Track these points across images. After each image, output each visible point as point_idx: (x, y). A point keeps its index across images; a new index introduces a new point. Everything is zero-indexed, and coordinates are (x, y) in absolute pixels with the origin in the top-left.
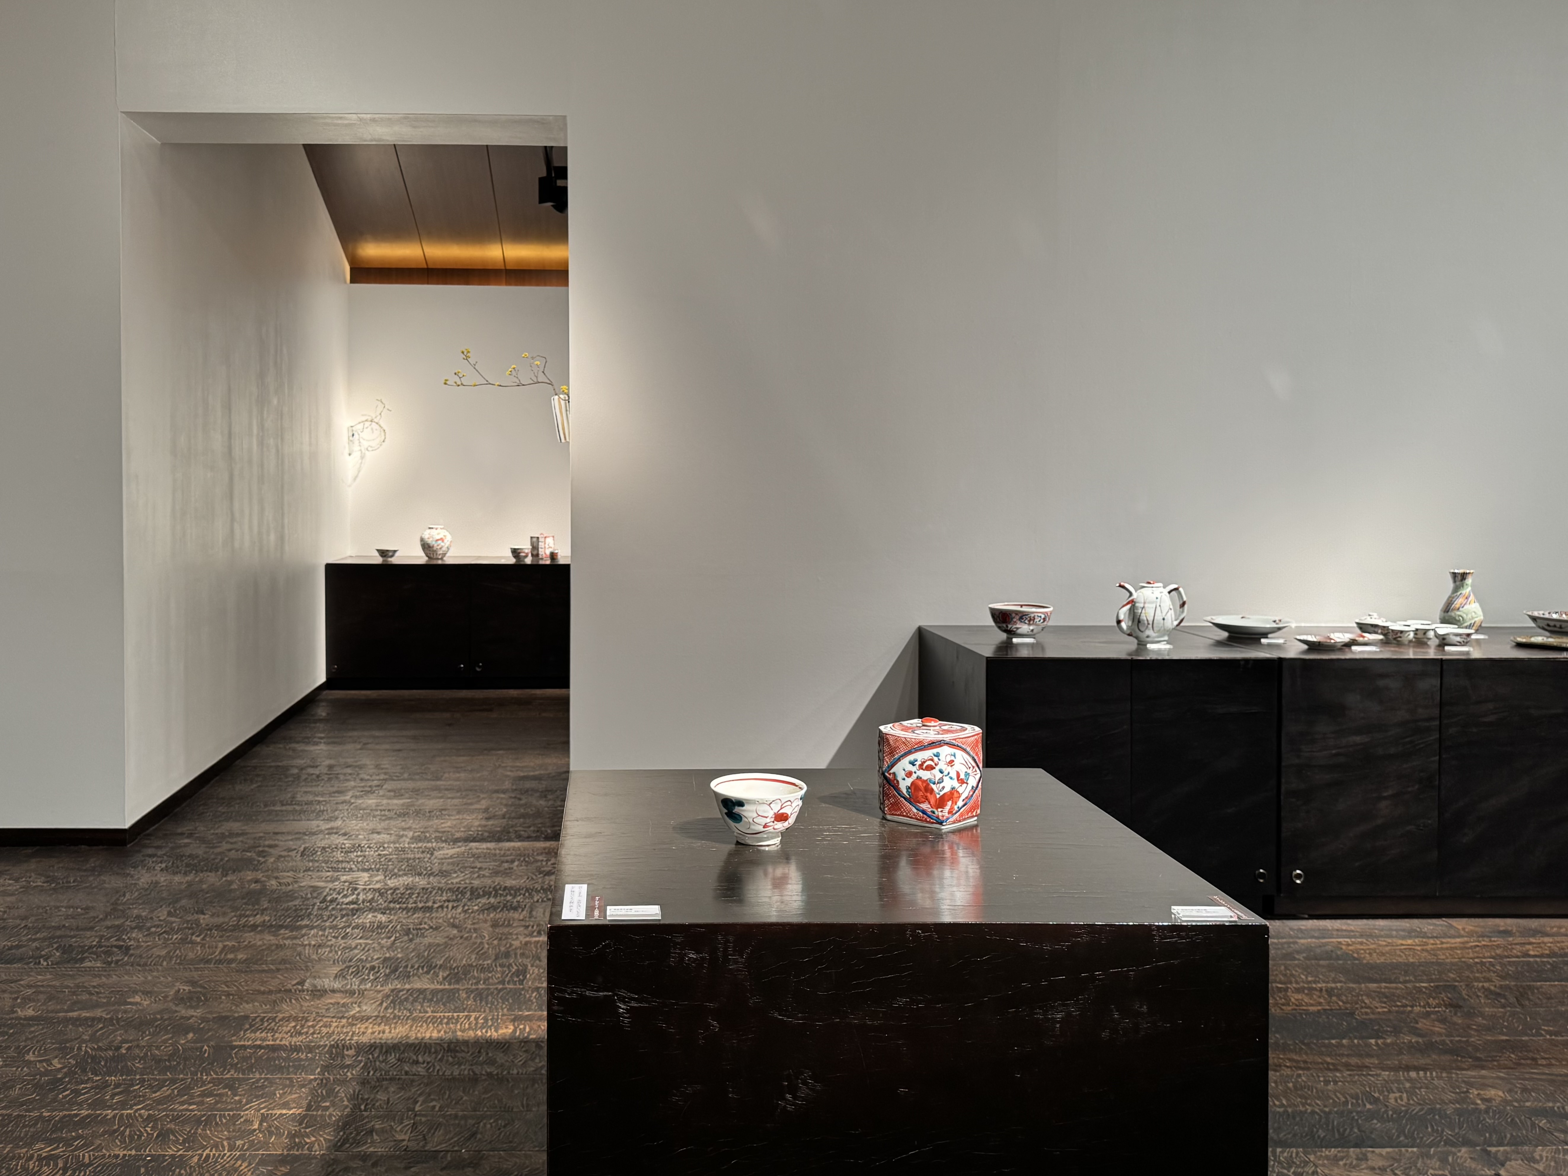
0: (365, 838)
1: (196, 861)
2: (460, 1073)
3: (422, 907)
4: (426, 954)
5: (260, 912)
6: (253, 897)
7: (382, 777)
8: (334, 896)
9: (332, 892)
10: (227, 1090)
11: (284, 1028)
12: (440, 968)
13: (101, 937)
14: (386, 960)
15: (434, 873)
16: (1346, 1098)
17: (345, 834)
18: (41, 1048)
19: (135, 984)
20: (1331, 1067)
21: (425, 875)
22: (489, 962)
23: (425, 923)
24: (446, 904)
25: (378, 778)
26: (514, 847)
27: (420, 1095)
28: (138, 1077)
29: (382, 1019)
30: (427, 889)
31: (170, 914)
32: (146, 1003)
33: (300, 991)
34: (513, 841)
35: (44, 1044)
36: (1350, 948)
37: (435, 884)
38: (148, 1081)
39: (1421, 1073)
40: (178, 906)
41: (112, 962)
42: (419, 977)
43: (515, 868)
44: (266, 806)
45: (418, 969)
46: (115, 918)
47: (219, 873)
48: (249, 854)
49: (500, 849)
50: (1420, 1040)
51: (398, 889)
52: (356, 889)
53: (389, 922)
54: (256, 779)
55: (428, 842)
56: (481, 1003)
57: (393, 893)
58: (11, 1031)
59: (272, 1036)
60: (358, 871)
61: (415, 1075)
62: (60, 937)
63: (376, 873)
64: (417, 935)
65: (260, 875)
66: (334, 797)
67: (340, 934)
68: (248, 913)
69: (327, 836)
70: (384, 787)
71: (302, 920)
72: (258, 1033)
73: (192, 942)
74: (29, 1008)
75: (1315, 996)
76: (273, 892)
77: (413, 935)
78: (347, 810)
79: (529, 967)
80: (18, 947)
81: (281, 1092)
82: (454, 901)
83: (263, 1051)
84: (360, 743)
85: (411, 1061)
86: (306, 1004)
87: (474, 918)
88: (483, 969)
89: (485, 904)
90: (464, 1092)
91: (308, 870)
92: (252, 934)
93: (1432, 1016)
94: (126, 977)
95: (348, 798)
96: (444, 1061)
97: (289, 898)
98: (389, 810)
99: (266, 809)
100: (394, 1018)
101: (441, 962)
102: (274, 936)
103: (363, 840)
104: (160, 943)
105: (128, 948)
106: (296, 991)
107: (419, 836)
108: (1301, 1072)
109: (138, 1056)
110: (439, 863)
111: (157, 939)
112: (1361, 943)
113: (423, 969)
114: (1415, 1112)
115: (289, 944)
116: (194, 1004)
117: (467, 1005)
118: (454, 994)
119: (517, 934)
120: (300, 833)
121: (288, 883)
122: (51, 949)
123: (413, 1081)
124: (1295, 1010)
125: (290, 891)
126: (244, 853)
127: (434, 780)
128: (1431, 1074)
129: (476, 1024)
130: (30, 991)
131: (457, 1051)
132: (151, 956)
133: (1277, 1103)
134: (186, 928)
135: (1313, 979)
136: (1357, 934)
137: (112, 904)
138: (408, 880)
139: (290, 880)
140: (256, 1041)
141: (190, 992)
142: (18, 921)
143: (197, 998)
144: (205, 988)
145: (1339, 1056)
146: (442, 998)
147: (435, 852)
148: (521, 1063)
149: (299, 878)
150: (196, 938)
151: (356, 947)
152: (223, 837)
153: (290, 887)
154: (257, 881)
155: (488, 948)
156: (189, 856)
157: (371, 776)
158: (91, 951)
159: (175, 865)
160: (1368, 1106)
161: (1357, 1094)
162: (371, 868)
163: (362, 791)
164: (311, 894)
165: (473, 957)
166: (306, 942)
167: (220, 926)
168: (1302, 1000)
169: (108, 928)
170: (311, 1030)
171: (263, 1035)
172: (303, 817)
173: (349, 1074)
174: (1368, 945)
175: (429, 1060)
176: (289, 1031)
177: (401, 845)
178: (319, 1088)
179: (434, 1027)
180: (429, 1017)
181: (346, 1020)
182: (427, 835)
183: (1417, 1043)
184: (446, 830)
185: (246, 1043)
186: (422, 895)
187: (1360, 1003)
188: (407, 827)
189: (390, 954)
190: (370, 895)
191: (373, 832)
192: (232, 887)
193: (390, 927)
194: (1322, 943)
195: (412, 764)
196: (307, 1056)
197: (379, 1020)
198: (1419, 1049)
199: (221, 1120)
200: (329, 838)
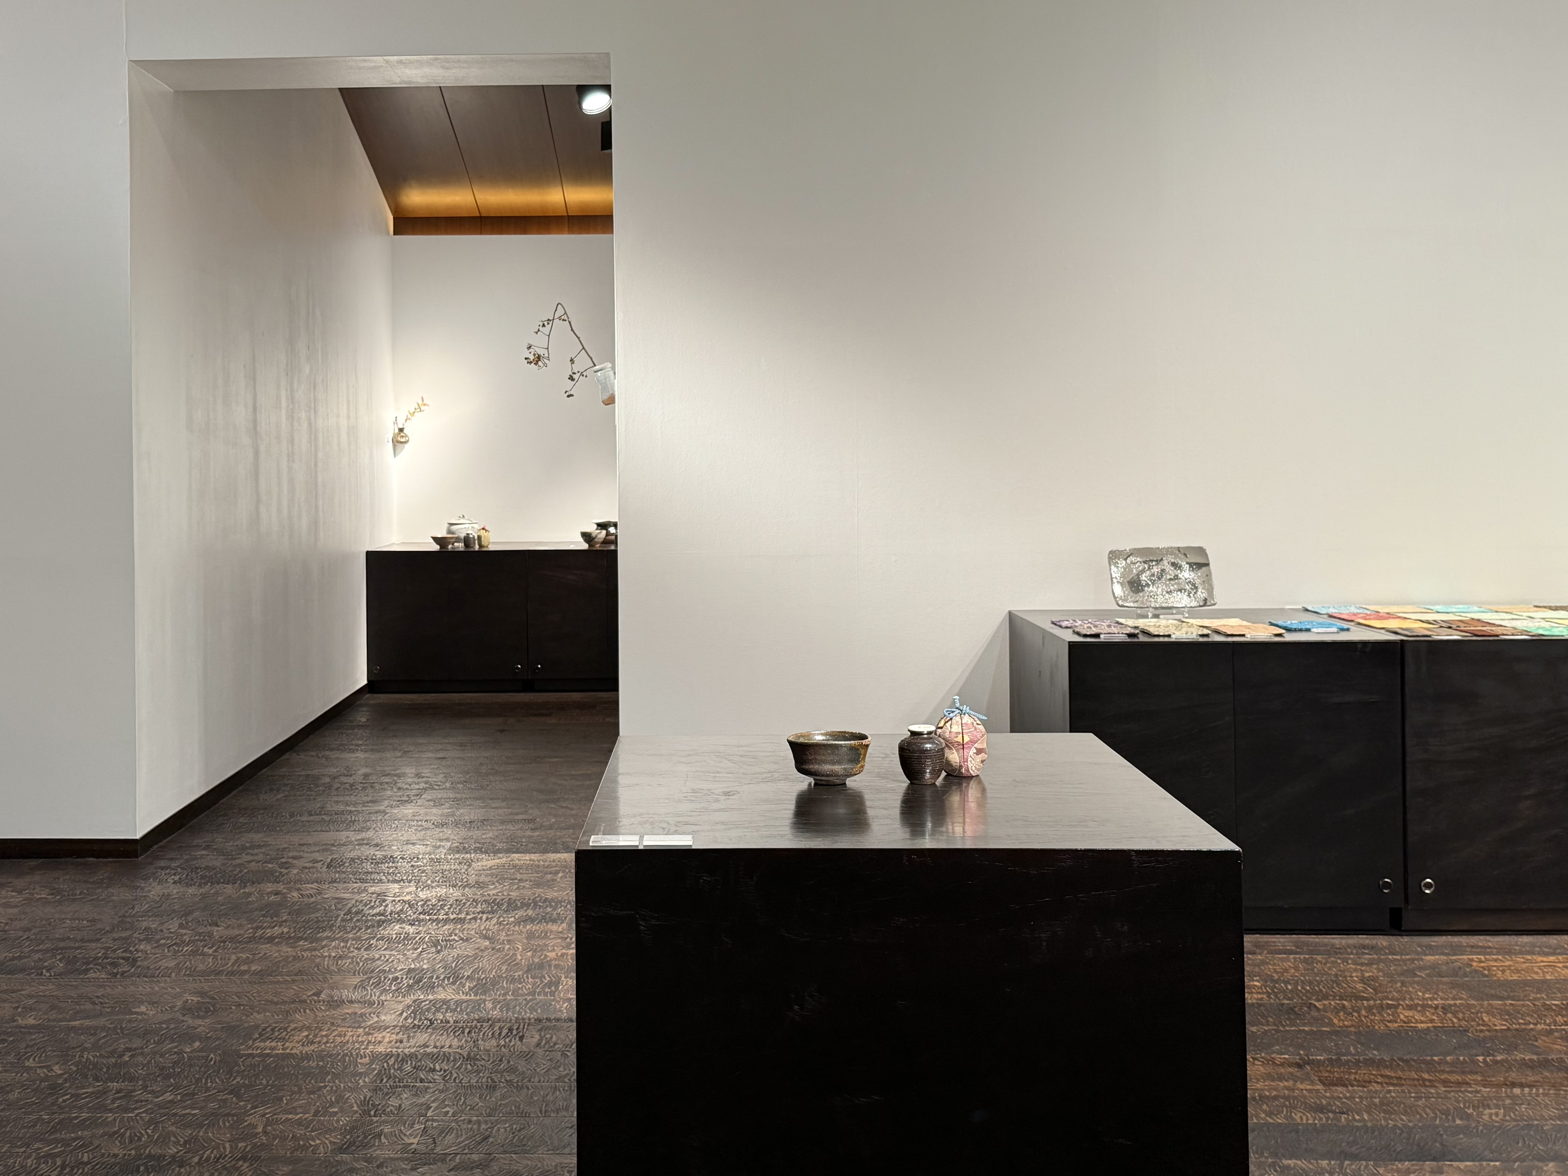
0: (398, 848)
1: (212, 873)
2: (478, 1080)
3: (454, 919)
4: (453, 965)
5: (278, 924)
6: (271, 910)
7: (422, 785)
8: (360, 907)
9: (357, 903)
10: (231, 1096)
11: (296, 1038)
12: (467, 979)
13: (107, 949)
14: (410, 971)
15: (470, 884)
16: (1435, 1114)
17: (377, 845)
18: (41, 1056)
19: (141, 995)
20: (1427, 1083)
21: (459, 887)
22: (520, 973)
23: (456, 935)
24: (479, 916)
25: (417, 787)
27: (433, 1102)
28: (140, 1083)
29: (401, 1029)
30: (461, 900)
31: (181, 926)
32: (151, 1013)
33: (315, 1002)
35: (45, 1051)
36: (1482, 965)
37: (469, 896)
38: (151, 1086)
39: (1527, 1090)
40: (190, 918)
41: (117, 973)
42: (444, 988)
43: (558, 880)
44: (292, 816)
45: (444, 979)
46: (122, 930)
47: (237, 885)
48: (270, 866)
49: (544, 861)
50: (1535, 1057)
51: (430, 900)
52: (384, 901)
53: (417, 933)
54: (283, 789)
55: (466, 853)
56: (507, 1013)
57: (424, 904)
58: (11, 1039)
59: (283, 1045)
60: (388, 882)
61: (431, 1082)
62: (62, 949)
63: (407, 884)
64: (446, 946)
65: (281, 887)
66: (368, 806)
67: (363, 946)
68: (265, 925)
69: (357, 847)
70: (423, 797)
71: (324, 931)
72: (268, 1042)
73: (203, 954)
74: (30, 1017)
75: (1428, 1014)
76: (294, 904)
77: (442, 947)
78: (381, 820)
79: (563, 979)
80: (20, 958)
81: (289, 1098)
82: (489, 912)
83: (272, 1059)
84: (400, 750)
85: (427, 1068)
86: (320, 1014)
87: (508, 930)
88: (513, 980)
89: (522, 915)
90: (480, 1098)
91: (334, 881)
92: (268, 945)
93: (1556, 1034)
94: (132, 987)
95: (382, 808)
96: (462, 1070)
97: (311, 910)
98: (426, 821)
99: (292, 820)
100: (414, 1027)
101: (469, 974)
102: (292, 947)
103: (397, 851)
104: (170, 954)
105: (135, 960)
106: (311, 1002)
107: (457, 847)
108: (1391, 1088)
109: (142, 1064)
110: (476, 875)
111: (166, 951)
112: (1496, 960)
113: (448, 980)
114: (1508, 1128)
115: (307, 956)
116: (202, 1014)
117: (492, 1015)
118: (479, 1005)
119: (553, 946)
120: (328, 844)
121: (311, 895)
122: (54, 960)
123: (428, 1088)
124: (1403, 1026)
125: (312, 903)
126: (265, 865)
127: (478, 789)
128: (1538, 1090)
129: (500, 1034)
130: (31, 1001)
131: (477, 1060)
132: (159, 968)
133: (1357, 1117)
134: (198, 940)
135: (1430, 996)
136: (1495, 950)
137: (120, 917)
138: (442, 891)
139: (311, 892)
140: (265, 1050)
141: (198, 1002)
142: (20, 933)
143: (206, 1008)
144: (214, 999)
145: (1439, 1072)
146: (466, 1008)
147: (473, 863)
148: (543, 1071)
149: (323, 889)
150: (208, 950)
151: (379, 959)
152: (243, 848)
153: (313, 900)
154: (277, 893)
155: (521, 960)
156: (205, 868)
157: (410, 785)
158: (96, 962)
159: (189, 877)
160: (1458, 1122)
161: (1448, 1110)
162: (402, 880)
163: (398, 801)
164: (335, 906)
165: (504, 968)
166: (327, 954)
167: (234, 938)
168: (1413, 1017)
169: (114, 940)
170: (325, 1040)
171: (274, 1044)
172: (332, 828)
173: (361, 1081)
174: (1503, 962)
175: (447, 1068)
176: (300, 1041)
177: (437, 856)
178: (329, 1095)
179: (455, 1036)
180: (451, 1027)
181: (362, 1030)
182: (467, 846)
183: (1531, 1060)
184: (488, 841)
185: (254, 1052)
186: (454, 906)
187: (1477, 1020)
188: (444, 837)
189: (415, 965)
190: (399, 907)
191: (408, 842)
192: (250, 899)
193: (417, 939)
194: (1451, 960)
195: (456, 773)
196: (318, 1065)
197: (397, 1029)
198: (1530, 1066)
199: (224, 1124)
200: (359, 849)
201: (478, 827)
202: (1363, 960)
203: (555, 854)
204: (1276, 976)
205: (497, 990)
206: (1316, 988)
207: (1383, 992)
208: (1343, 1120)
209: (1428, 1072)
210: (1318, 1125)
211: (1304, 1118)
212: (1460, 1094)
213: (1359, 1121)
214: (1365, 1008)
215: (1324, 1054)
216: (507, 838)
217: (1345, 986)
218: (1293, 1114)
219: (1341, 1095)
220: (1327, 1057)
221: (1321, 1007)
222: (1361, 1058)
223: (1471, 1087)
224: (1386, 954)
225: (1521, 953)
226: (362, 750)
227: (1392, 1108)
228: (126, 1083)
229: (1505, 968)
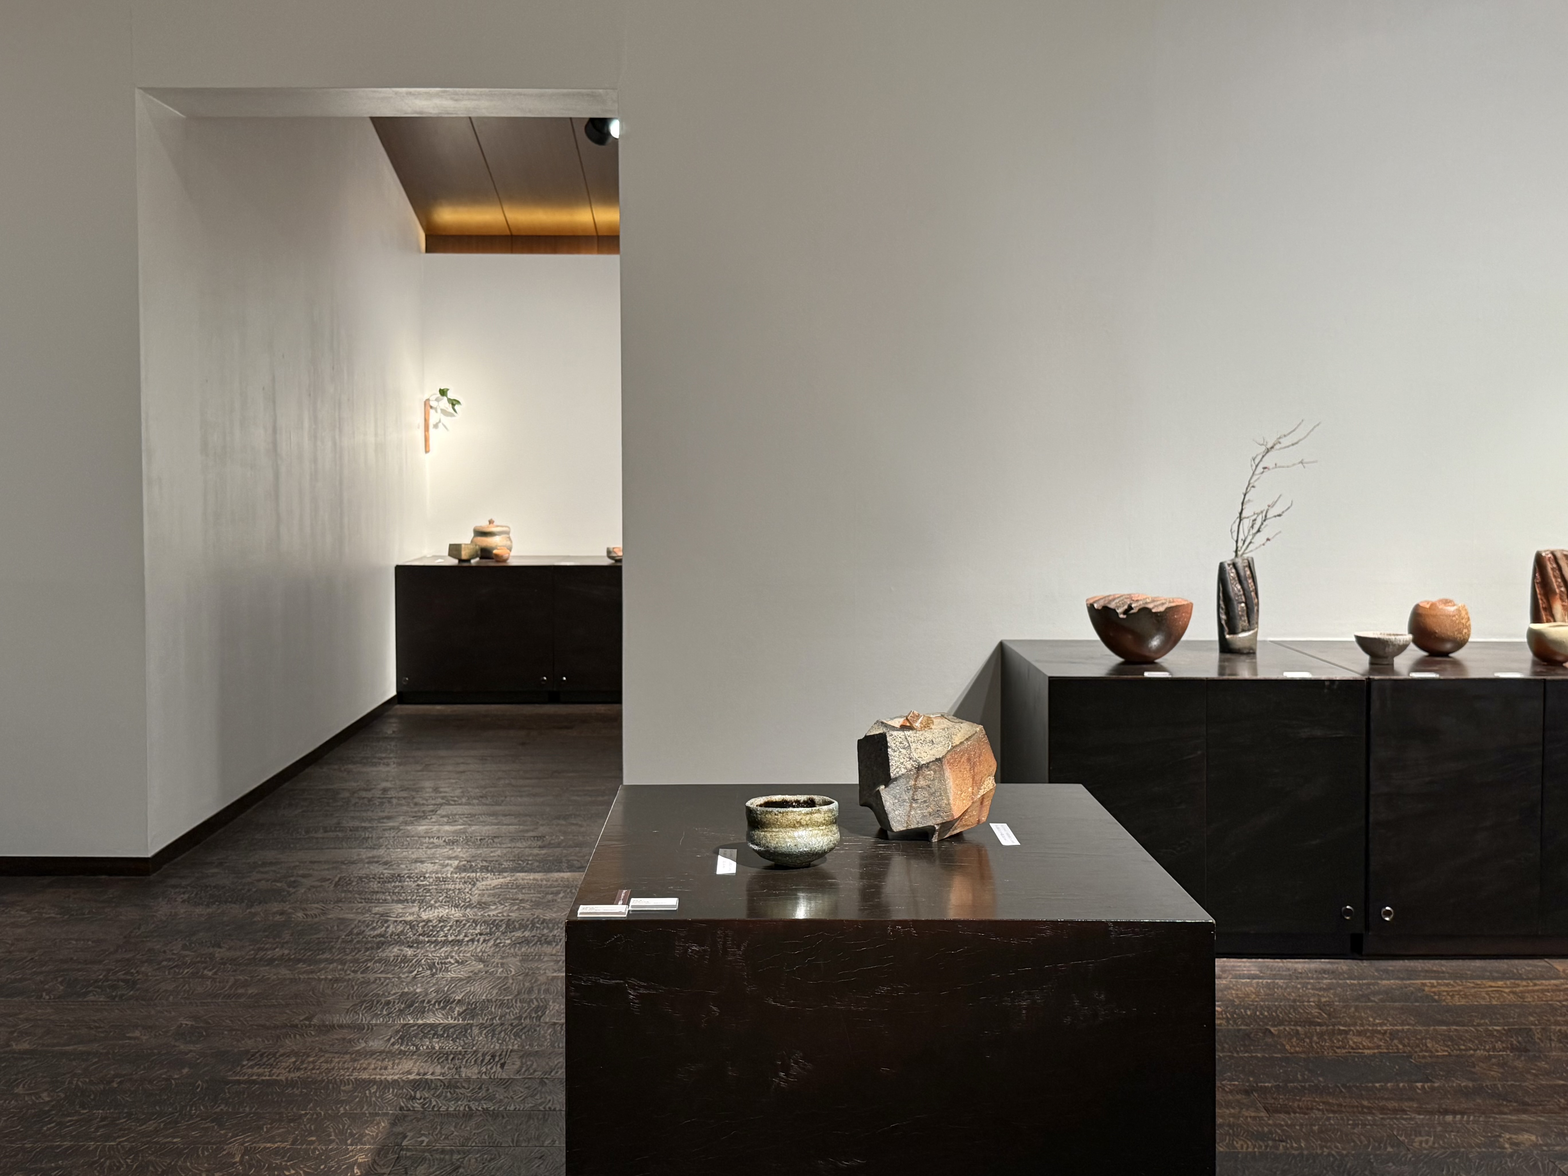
0: (407, 867)
1: (220, 892)
2: (455, 1109)
3: (452, 941)
4: (446, 989)
5: (280, 946)
6: (274, 931)
7: (439, 801)
8: (362, 928)
9: (360, 924)
10: (213, 1124)
11: (284, 1064)
12: (457, 1003)
13: (109, 970)
14: (403, 995)
15: (473, 904)
16: (1369, 1142)
17: (386, 863)
18: (31, 1083)
19: (137, 1019)
20: (1365, 1110)
21: (461, 907)
22: (510, 997)
23: (452, 957)
24: (477, 939)
25: (433, 802)
26: (563, 878)
27: (410, 1131)
28: (126, 1110)
30: (462, 921)
31: (184, 948)
32: (145, 1038)
33: (306, 1027)
34: (564, 872)
35: (35, 1077)
36: (1434, 989)
37: (470, 917)
38: (136, 1114)
39: (1458, 1117)
40: (194, 939)
41: (116, 997)
42: (434, 1013)
44: (307, 832)
45: (435, 1004)
46: (125, 951)
47: (244, 905)
48: (279, 884)
49: (547, 880)
50: (1470, 1084)
51: (431, 921)
52: (387, 921)
53: (414, 956)
54: (302, 804)
55: (473, 872)
56: (492, 1039)
57: (425, 925)
59: (270, 1072)
60: (392, 903)
62: (64, 971)
63: (411, 904)
64: (441, 969)
65: (287, 907)
66: (383, 823)
67: (360, 968)
68: (267, 946)
69: (366, 865)
70: (438, 812)
71: (323, 953)
72: (256, 1068)
73: (203, 977)
74: (24, 1042)
75: (1376, 1040)
76: (297, 924)
77: (436, 970)
78: (394, 837)
79: (551, 1003)
80: (21, 980)
81: (269, 1126)
82: (487, 934)
83: (257, 1086)
84: (422, 764)
85: (408, 1096)
86: (310, 1040)
87: (504, 952)
88: (502, 1005)
89: (519, 937)
90: (455, 1127)
91: (339, 901)
92: (267, 968)
93: (1494, 1060)
94: (129, 1011)
95: (396, 824)
96: (442, 1098)
97: (314, 931)
99: (306, 837)
100: (399, 1054)
101: (460, 998)
102: (290, 970)
103: (405, 870)
104: (170, 977)
105: (135, 983)
106: (302, 1026)
107: (464, 866)
108: (1331, 1115)
109: (129, 1091)
111: (167, 973)
112: (1447, 985)
113: (439, 1004)
114: (1435, 1155)
115: (305, 979)
116: (194, 1038)
117: (478, 1041)
119: (545, 969)
120: (338, 862)
121: (316, 915)
122: (55, 983)
123: (405, 1116)
124: (1350, 1052)
125: (316, 923)
126: (273, 883)
127: (492, 805)
128: (1469, 1118)
129: (482, 1061)
130: (28, 1026)
131: (457, 1087)
132: (158, 991)
133: (1295, 1145)
134: (199, 962)
135: (1381, 1021)
136: (1447, 975)
137: (125, 937)
138: (444, 912)
139: (316, 912)
140: (252, 1076)
141: (192, 1027)
142: (25, 954)
143: (199, 1033)
144: (207, 1023)
145: (1378, 1099)
146: (453, 1033)
147: (478, 883)
148: (520, 1099)
149: (328, 909)
150: (208, 973)
151: (374, 982)
152: (255, 866)
153: (317, 920)
154: (282, 913)
155: (512, 984)
156: (215, 887)
157: (427, 800)
158: (96, 985)
159: (198, 896)
160: (1389, 1149)
161: (1382, 1138)
162: (407, 900)
163: (413, 817)
164: (338, 926)
165: (495, 992)
166: (323, 977)
167: (235, 960)
168: (1361, 1043)
169: (117, 961)
170: (311, 1066)
171: (261, 1070)
172: (345, 845)
173: (342, 1109)
174: (1454, 986)
175: (427, 1096)
176: (287, 1067)
177: (444, 875)
178: (308, 1123)
179: (439, 1063)
180: (435, 1053)
181: (349, 1056)
182: (473, 864)
183: (1466, 1087)
184: (495, 859)
185: (241, 1078)
186: (454, 927)
187: (1421, 1046)
188: (454, 855)
189: (409, 989)
190: (400, 928)
191: (416, 861)
192: (255, 919)
193: (414, 961)
194: (1405, 984)
195: (473, 788)
196: (301, 1092)
197: (384, 1056)
198: (1466, 1093)
199: (203, 1153)
200: (368, 868)
201: (488, 845)
202: (1322, 985)
203: (558, 874)
204: (1237, 1002)
205: (485, 1015)
206: (1274, 1014)
207: (1337, 1018)
208: (1281, 1148)
209: (1368, 1099)
210: (1257, 1153)
211: (1245, 1146)
212: (1395, 1121)
213: (1297, 1149)
214: (1318, 1034)
215: (1272, 1081)
216: (515, 857)
217: (1302, 1011)
218: (1235, 1143)
219: (1283, 1123)
220: (1275, 1084)
221: (1276, 1033)
222: (1307, 1085)
223: (1407, 1114)
224: (1345, 979)
225: (1472, 977)
226: (384, 764)
227: (1330, 1136)
228: (112, 1111)
229: (1455, 993)
